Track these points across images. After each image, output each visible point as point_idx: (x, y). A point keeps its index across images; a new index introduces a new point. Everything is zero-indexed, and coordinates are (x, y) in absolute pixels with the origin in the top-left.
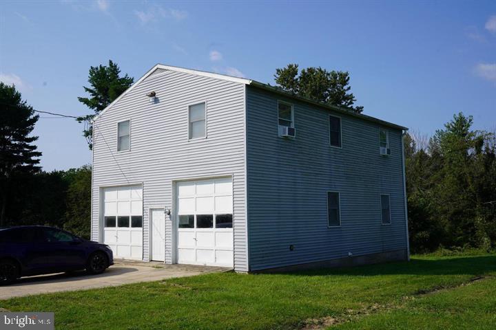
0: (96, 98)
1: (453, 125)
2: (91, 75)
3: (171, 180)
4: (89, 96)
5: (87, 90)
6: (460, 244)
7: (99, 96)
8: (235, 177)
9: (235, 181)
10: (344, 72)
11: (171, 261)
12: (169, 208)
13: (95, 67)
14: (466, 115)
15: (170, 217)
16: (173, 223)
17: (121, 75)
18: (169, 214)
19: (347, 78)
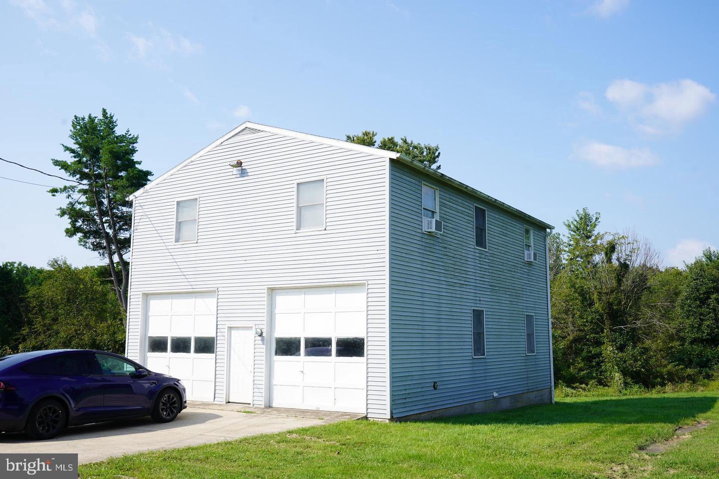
0: (79, 162)
1: (575, 223)
2: (75, 128)
3: (265, 287)
4: (69, 159)
5: (67, 148)
6: (583, 381)
7: (85, 159)
8: (370, 286)
9: (370, 291)
10: (433, 145)
11: (263, 403)
12: (261, 327)
13: (80, 116)
14: (592, 212)
15: (263, 340)
16: (266, 349)
17: (119, 131)
18: (261, 335)
19: (436, 154)
